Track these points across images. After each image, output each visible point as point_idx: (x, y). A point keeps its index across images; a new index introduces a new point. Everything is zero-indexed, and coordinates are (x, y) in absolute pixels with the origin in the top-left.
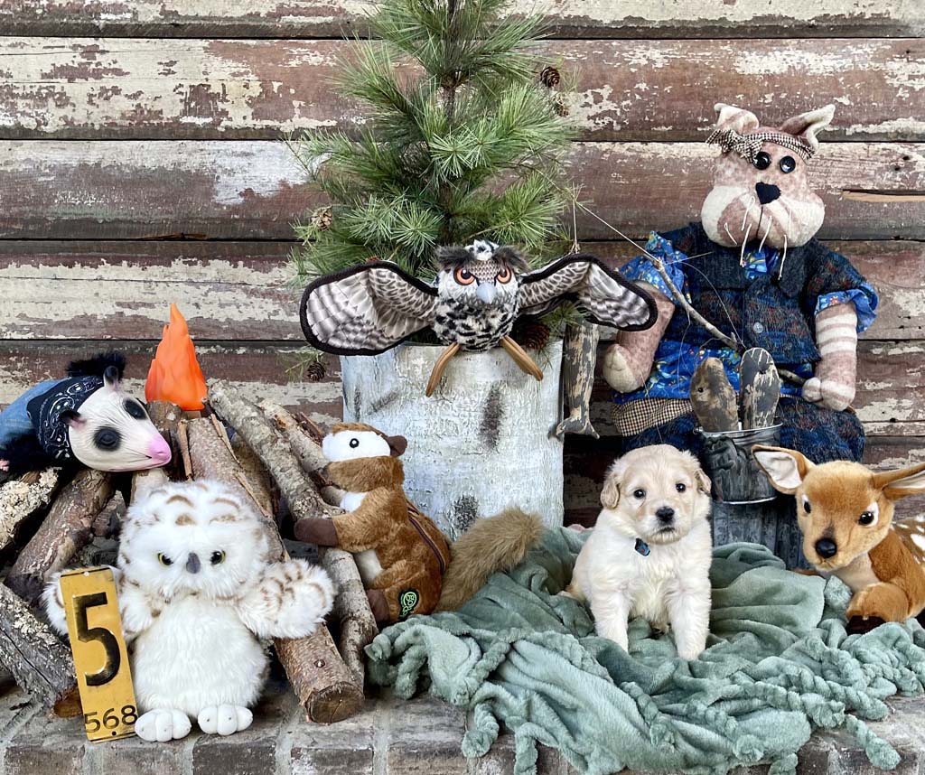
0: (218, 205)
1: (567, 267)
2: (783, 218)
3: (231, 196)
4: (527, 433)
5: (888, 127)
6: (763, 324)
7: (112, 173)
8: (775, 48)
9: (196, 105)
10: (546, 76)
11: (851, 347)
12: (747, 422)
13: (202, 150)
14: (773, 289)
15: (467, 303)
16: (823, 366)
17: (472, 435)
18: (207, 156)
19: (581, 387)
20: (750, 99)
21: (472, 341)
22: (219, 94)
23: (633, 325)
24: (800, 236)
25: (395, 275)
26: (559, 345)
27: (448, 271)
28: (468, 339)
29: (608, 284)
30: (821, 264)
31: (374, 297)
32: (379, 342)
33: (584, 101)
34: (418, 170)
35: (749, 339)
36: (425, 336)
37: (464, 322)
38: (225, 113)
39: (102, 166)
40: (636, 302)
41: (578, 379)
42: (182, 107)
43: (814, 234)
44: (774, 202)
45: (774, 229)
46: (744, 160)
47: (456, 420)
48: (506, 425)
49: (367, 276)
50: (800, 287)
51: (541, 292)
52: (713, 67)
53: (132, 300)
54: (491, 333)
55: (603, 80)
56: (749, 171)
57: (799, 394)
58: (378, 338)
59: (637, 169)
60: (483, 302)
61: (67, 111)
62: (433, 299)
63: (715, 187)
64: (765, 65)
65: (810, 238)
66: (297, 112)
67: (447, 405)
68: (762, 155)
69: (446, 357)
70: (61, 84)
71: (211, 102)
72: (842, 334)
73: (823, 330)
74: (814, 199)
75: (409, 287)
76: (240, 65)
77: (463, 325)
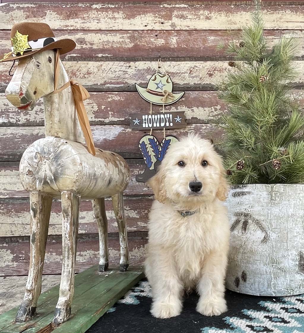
33: (211, 110)
39: (39, 135)
55: (217, 103)
61: (27, 117)
76: (91, 101)
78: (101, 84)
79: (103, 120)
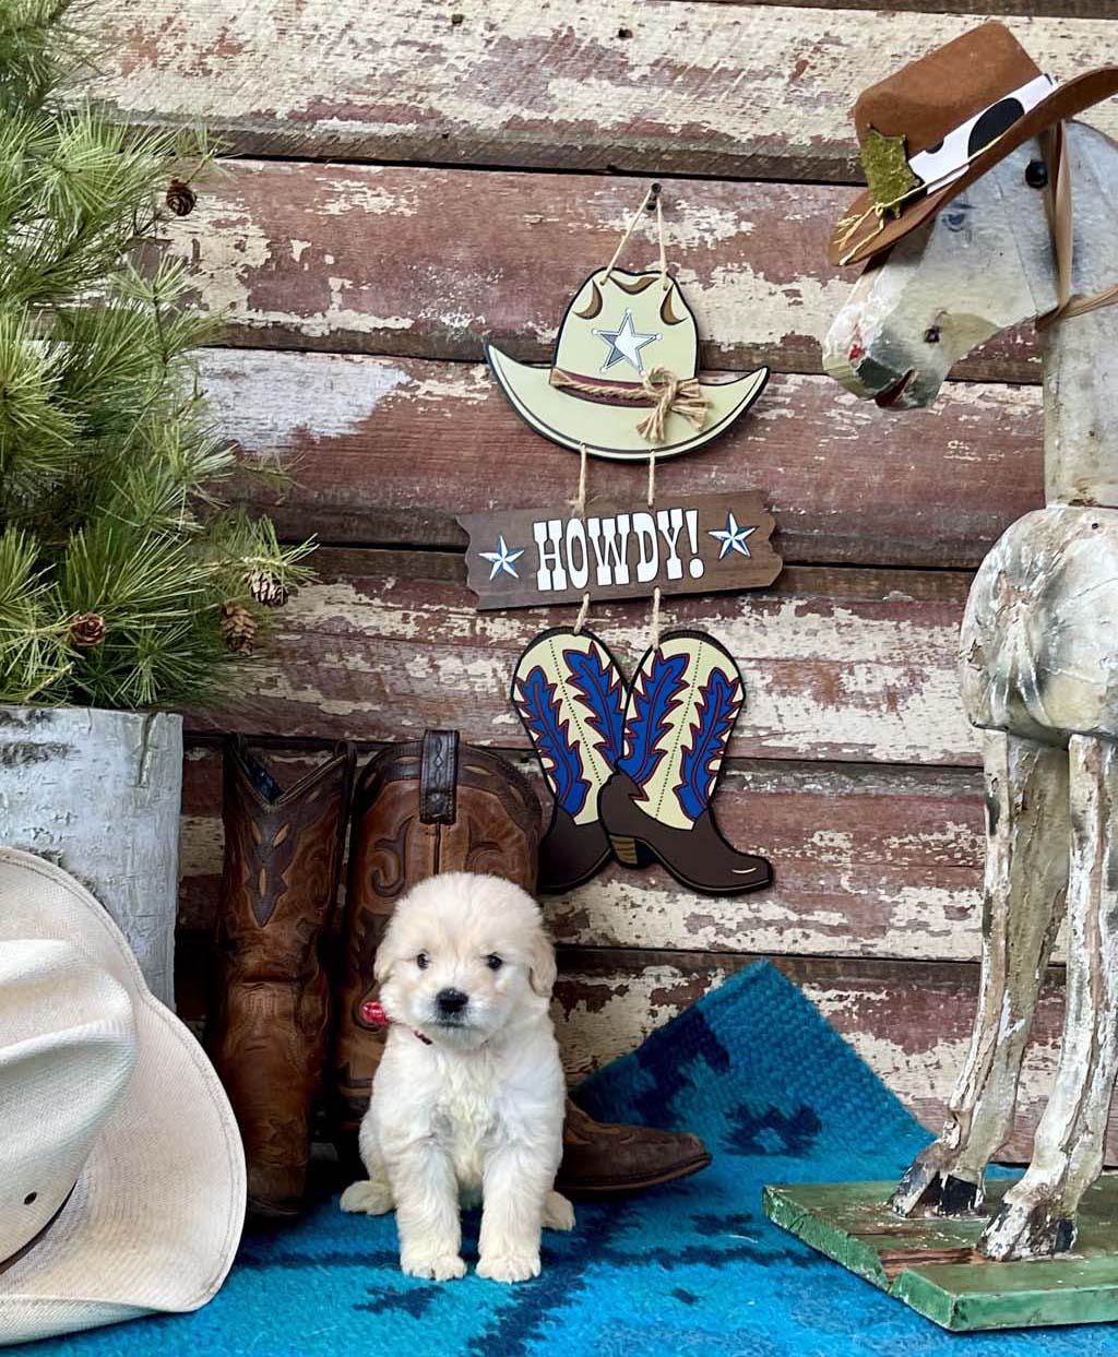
22: (186, 258)
38: (195, 295)
59: (999, 435)
66: (337, 299)
78: (293, 115)
79: (296, 320)
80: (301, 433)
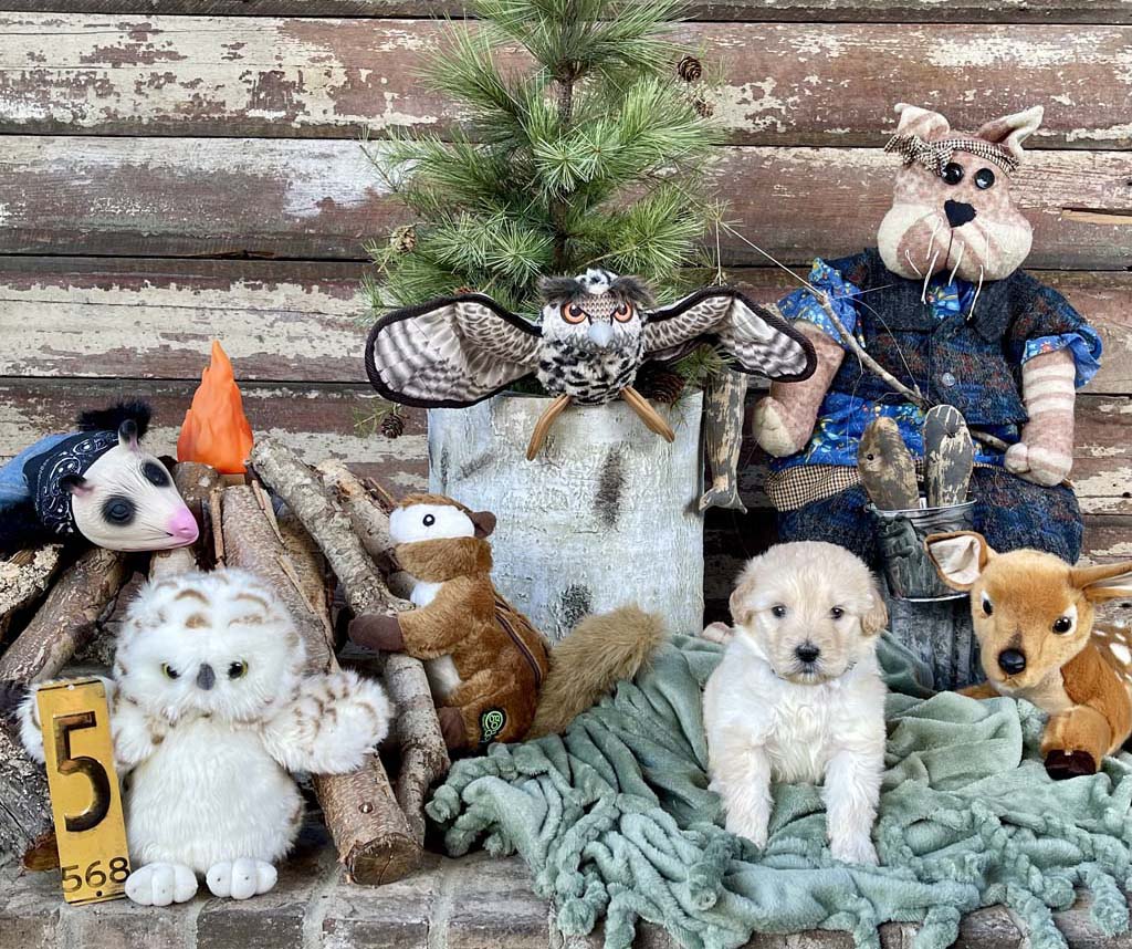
0: (289, 217)
1: (704, 303)
2: (979, 245)
3: (306, 206)
4: (655, 507)
5: (1119, 132)
6: (954, 375)
7: (161, 177)
8: (977, 35)
9: (267, 95)
10: (684, 69)
11: (1068, 405)
12: (932, 497)
13: (272, 150)
14: (968, 332)
15: (577, 346)
16: (1030, 429)
17: (584, 508)
18: (278, 157)
19: (727, 449)
20: (948, 96)
21: (586, 393)
22: (294, 83)
23: (788, 375)
24: (1001, 267)
25: (488, 310)
26: (697, 398)
27: (554, 306)
28: (580, 389)
29: (755, 324)
30: (1029, 301)
31: (462, 338)
32: (470, 392)
33: (740, 97)
34: (524, 179)
35: (936, 393)
36: (528, 385)
37: (574, 368)
38: (301, 106)
39: (150, 168)
40: (789, 347)
41: (724, 440)
42: (248, 97)
43: (1019, 263)
44: (967, 224)
45: (967, 259)
46: (928, 174)
47: (565, 490)
48: (628, 497)
49: (454, 311)
50: (1002, 330)
51: (671, 333)
52: (900, 56)
53: (180, 331)
54: (609, 383)
55: (765, 71)
56: (937, 186)
57: (1001, 463)
58: (467, 387)
59: (807, 179)
60: (596, 345)
61: (110, 102)
62: (536, 341)
63: (895, 205)
64: (965, 56)
65: (1014, 268)
66: (390, 105)
67: (554, 471)
68: (952, 167)
69: (553, 411)
70: (104, 69)
71: (285, 92)
72: (1056, 389)
73: (1033, 383)
74: (1019, 221)
75: (506, 325)
76: (321, 48)
77: (573, 373)
79: (365, 120)
80: (370, 191)
